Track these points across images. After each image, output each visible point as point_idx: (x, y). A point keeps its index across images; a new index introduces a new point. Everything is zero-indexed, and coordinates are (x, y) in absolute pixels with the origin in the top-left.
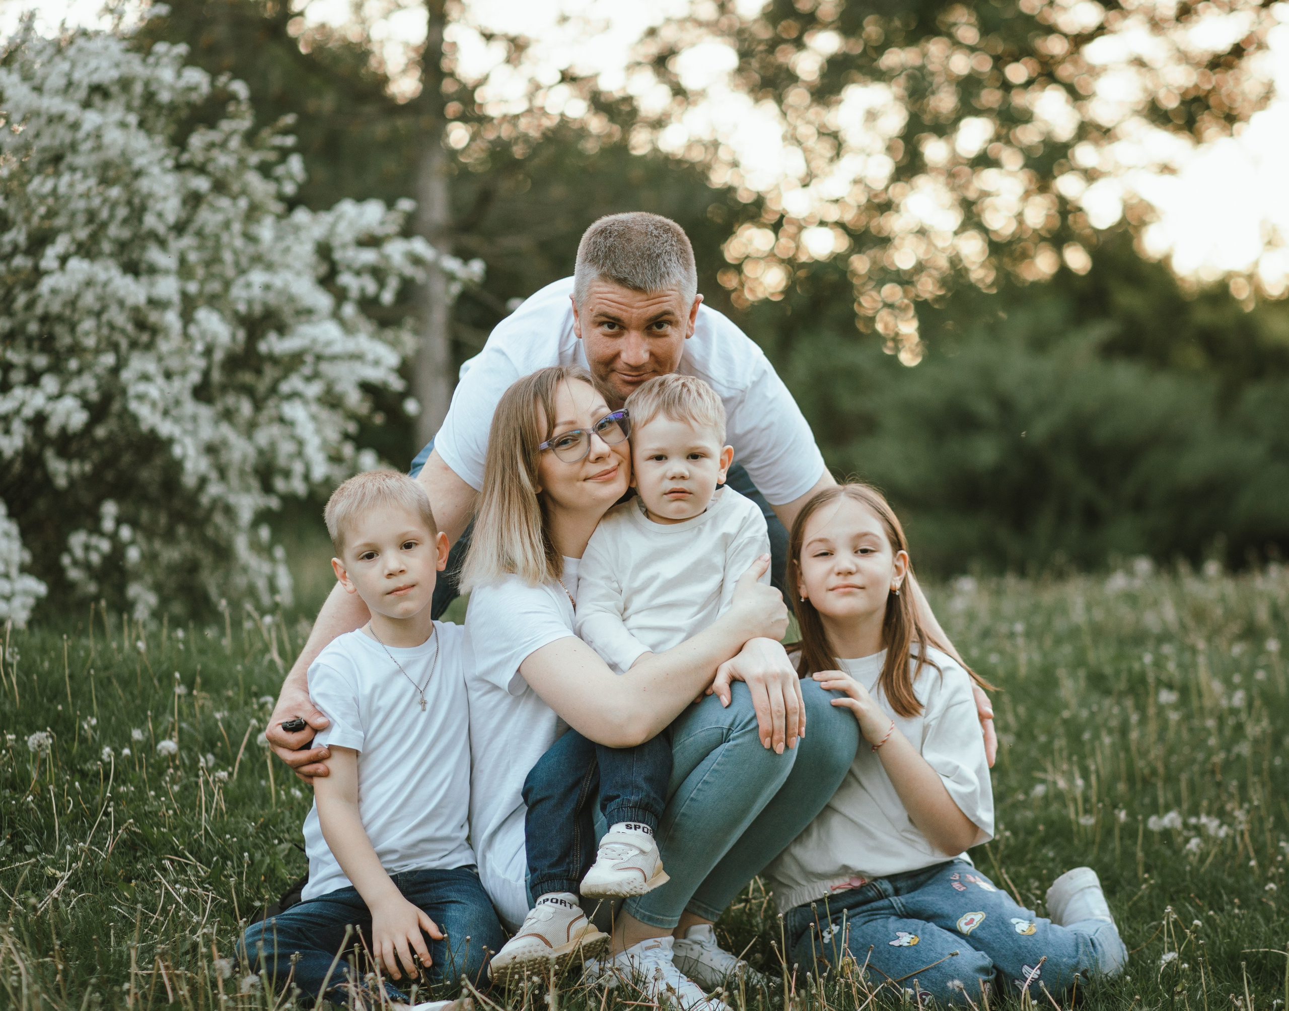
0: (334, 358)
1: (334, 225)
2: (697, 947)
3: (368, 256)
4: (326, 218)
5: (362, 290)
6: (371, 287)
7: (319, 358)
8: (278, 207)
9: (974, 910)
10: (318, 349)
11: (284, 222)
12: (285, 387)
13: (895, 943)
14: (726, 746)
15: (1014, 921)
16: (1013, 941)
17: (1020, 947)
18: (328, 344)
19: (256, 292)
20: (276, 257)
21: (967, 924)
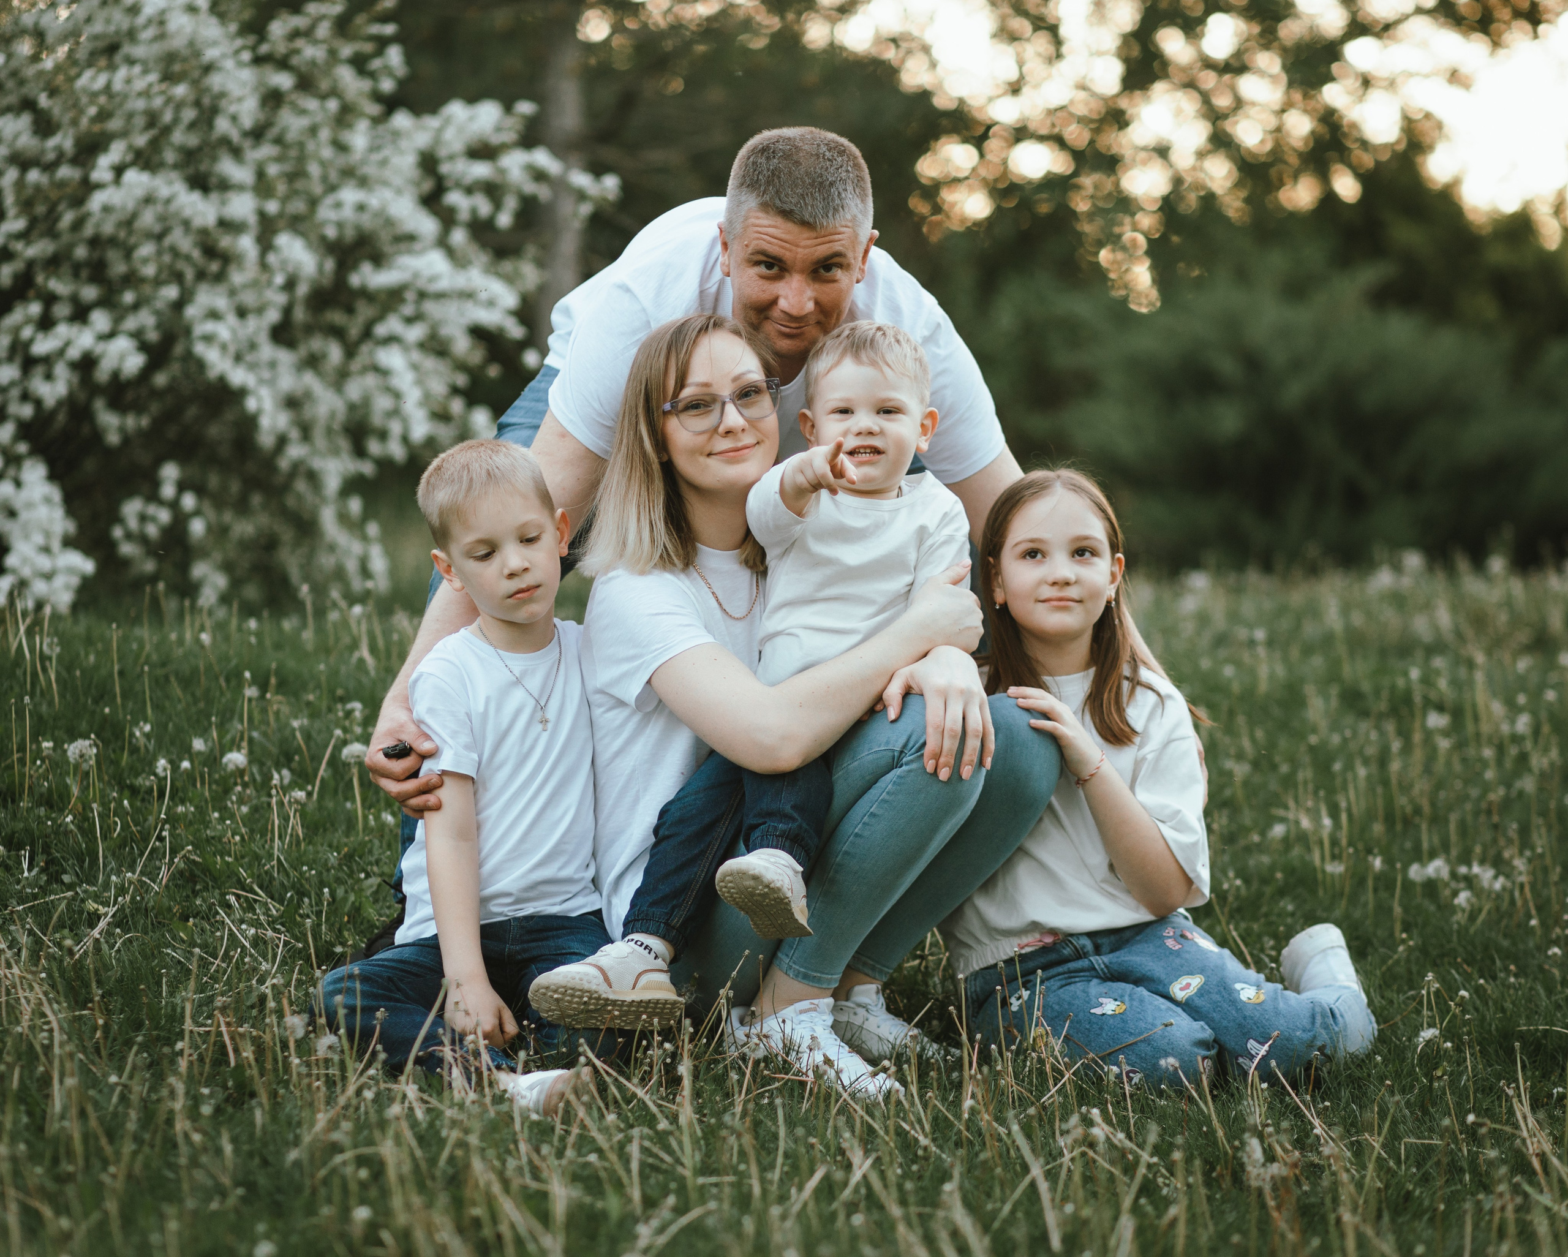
0: (440, 296)
1: (440, 131)
2: (861, 1012)
3: (481, 170)
4: (432, 122)
5: (474, 211)
6: (483, 206)
7: (422, 295)
8: (374, 109)
9: (1191, 973)
10: (421, 284)
11: (381, 128)
12: (381, 330)
13: (1098, 1011)
14: (898, 771)
15: (1238, 986)
16: (1238, 1010)
17: (1245, 1018)
18: (433, 279)
19: (348, 213)
20: (370, 170)
21: (1182, 989)
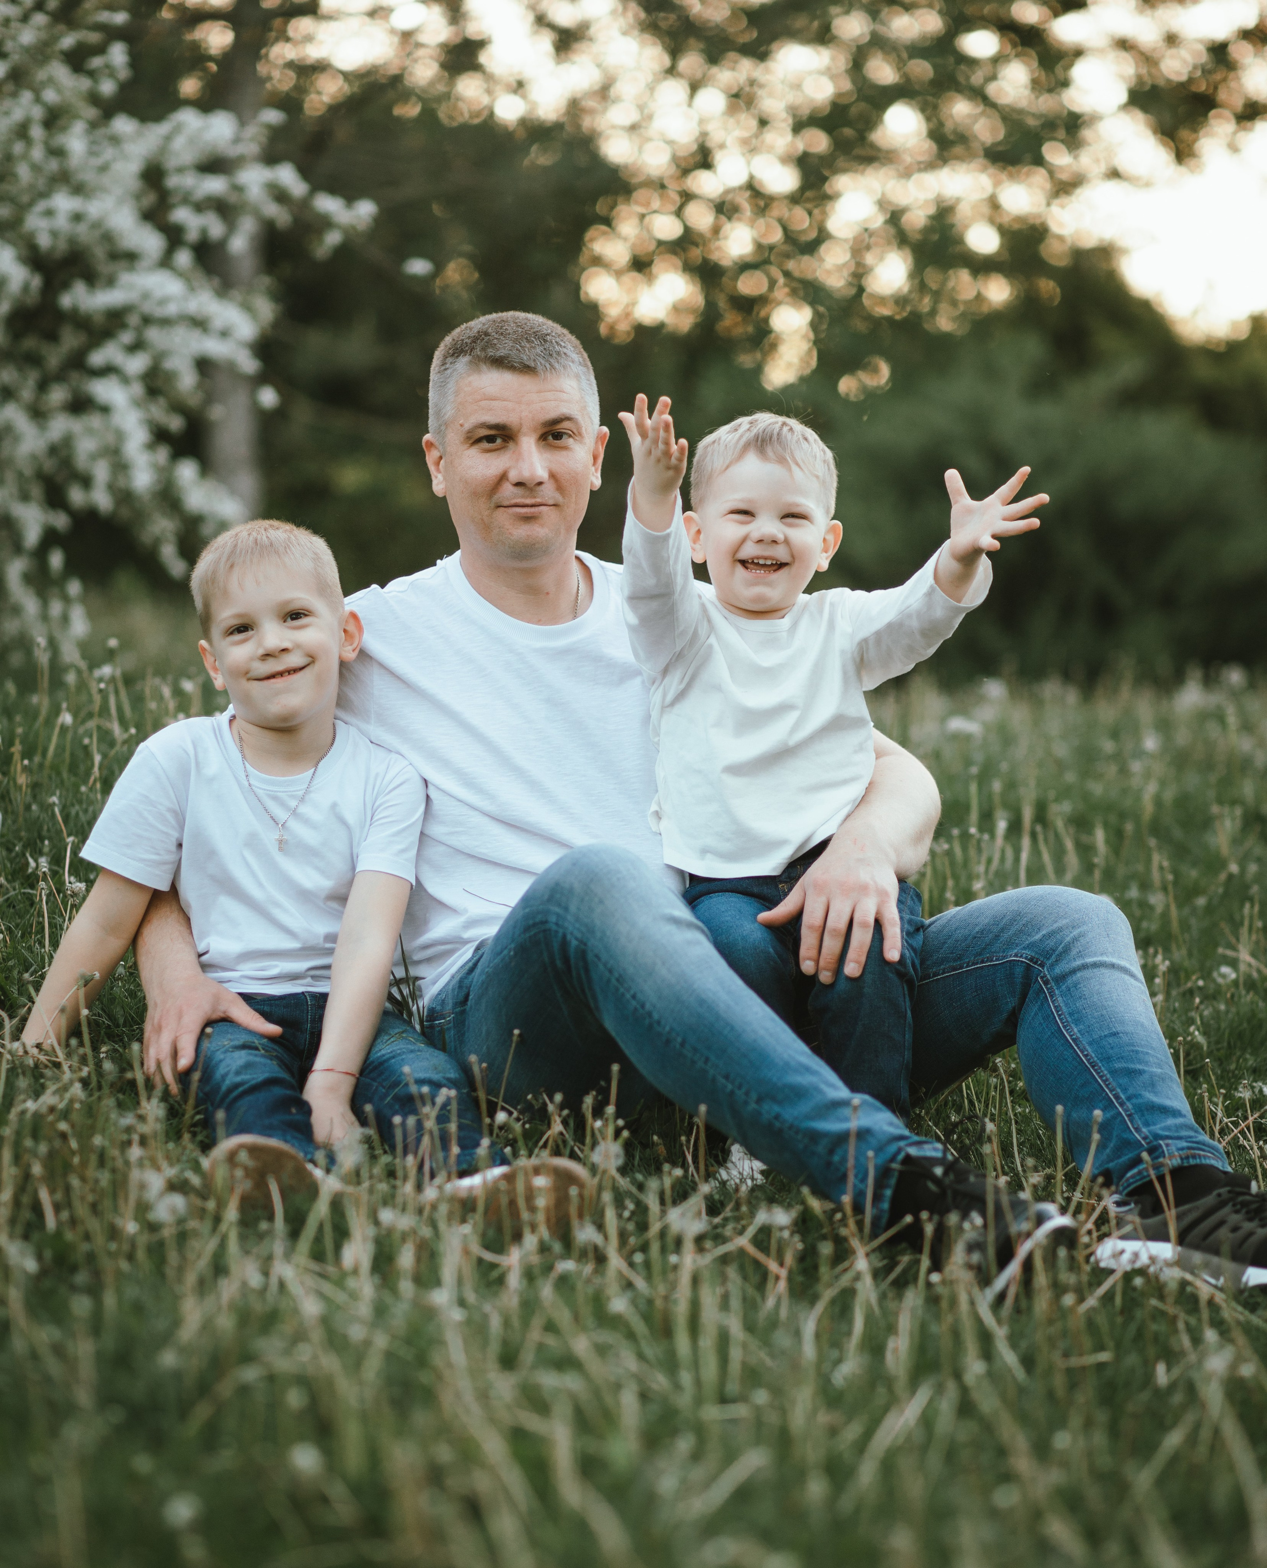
0: (166, 322)
1: (168, 138)
3: (215, 185)
4: (157, 131)
5: (204, 232)
6: (216, 228)
7: (147, 320)
8: (91, 112)
10: (148, 308)
11: (102, 131)
12: (97, 358)
18: (163, 301)
19: (61, 222)
20: (88, 176)
